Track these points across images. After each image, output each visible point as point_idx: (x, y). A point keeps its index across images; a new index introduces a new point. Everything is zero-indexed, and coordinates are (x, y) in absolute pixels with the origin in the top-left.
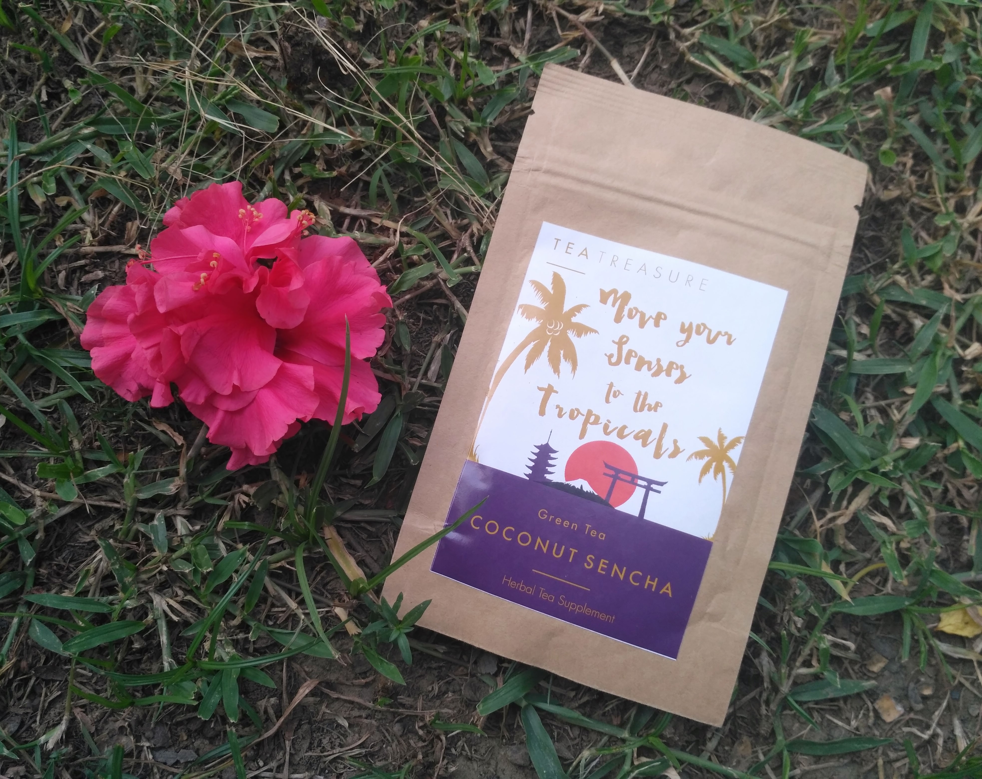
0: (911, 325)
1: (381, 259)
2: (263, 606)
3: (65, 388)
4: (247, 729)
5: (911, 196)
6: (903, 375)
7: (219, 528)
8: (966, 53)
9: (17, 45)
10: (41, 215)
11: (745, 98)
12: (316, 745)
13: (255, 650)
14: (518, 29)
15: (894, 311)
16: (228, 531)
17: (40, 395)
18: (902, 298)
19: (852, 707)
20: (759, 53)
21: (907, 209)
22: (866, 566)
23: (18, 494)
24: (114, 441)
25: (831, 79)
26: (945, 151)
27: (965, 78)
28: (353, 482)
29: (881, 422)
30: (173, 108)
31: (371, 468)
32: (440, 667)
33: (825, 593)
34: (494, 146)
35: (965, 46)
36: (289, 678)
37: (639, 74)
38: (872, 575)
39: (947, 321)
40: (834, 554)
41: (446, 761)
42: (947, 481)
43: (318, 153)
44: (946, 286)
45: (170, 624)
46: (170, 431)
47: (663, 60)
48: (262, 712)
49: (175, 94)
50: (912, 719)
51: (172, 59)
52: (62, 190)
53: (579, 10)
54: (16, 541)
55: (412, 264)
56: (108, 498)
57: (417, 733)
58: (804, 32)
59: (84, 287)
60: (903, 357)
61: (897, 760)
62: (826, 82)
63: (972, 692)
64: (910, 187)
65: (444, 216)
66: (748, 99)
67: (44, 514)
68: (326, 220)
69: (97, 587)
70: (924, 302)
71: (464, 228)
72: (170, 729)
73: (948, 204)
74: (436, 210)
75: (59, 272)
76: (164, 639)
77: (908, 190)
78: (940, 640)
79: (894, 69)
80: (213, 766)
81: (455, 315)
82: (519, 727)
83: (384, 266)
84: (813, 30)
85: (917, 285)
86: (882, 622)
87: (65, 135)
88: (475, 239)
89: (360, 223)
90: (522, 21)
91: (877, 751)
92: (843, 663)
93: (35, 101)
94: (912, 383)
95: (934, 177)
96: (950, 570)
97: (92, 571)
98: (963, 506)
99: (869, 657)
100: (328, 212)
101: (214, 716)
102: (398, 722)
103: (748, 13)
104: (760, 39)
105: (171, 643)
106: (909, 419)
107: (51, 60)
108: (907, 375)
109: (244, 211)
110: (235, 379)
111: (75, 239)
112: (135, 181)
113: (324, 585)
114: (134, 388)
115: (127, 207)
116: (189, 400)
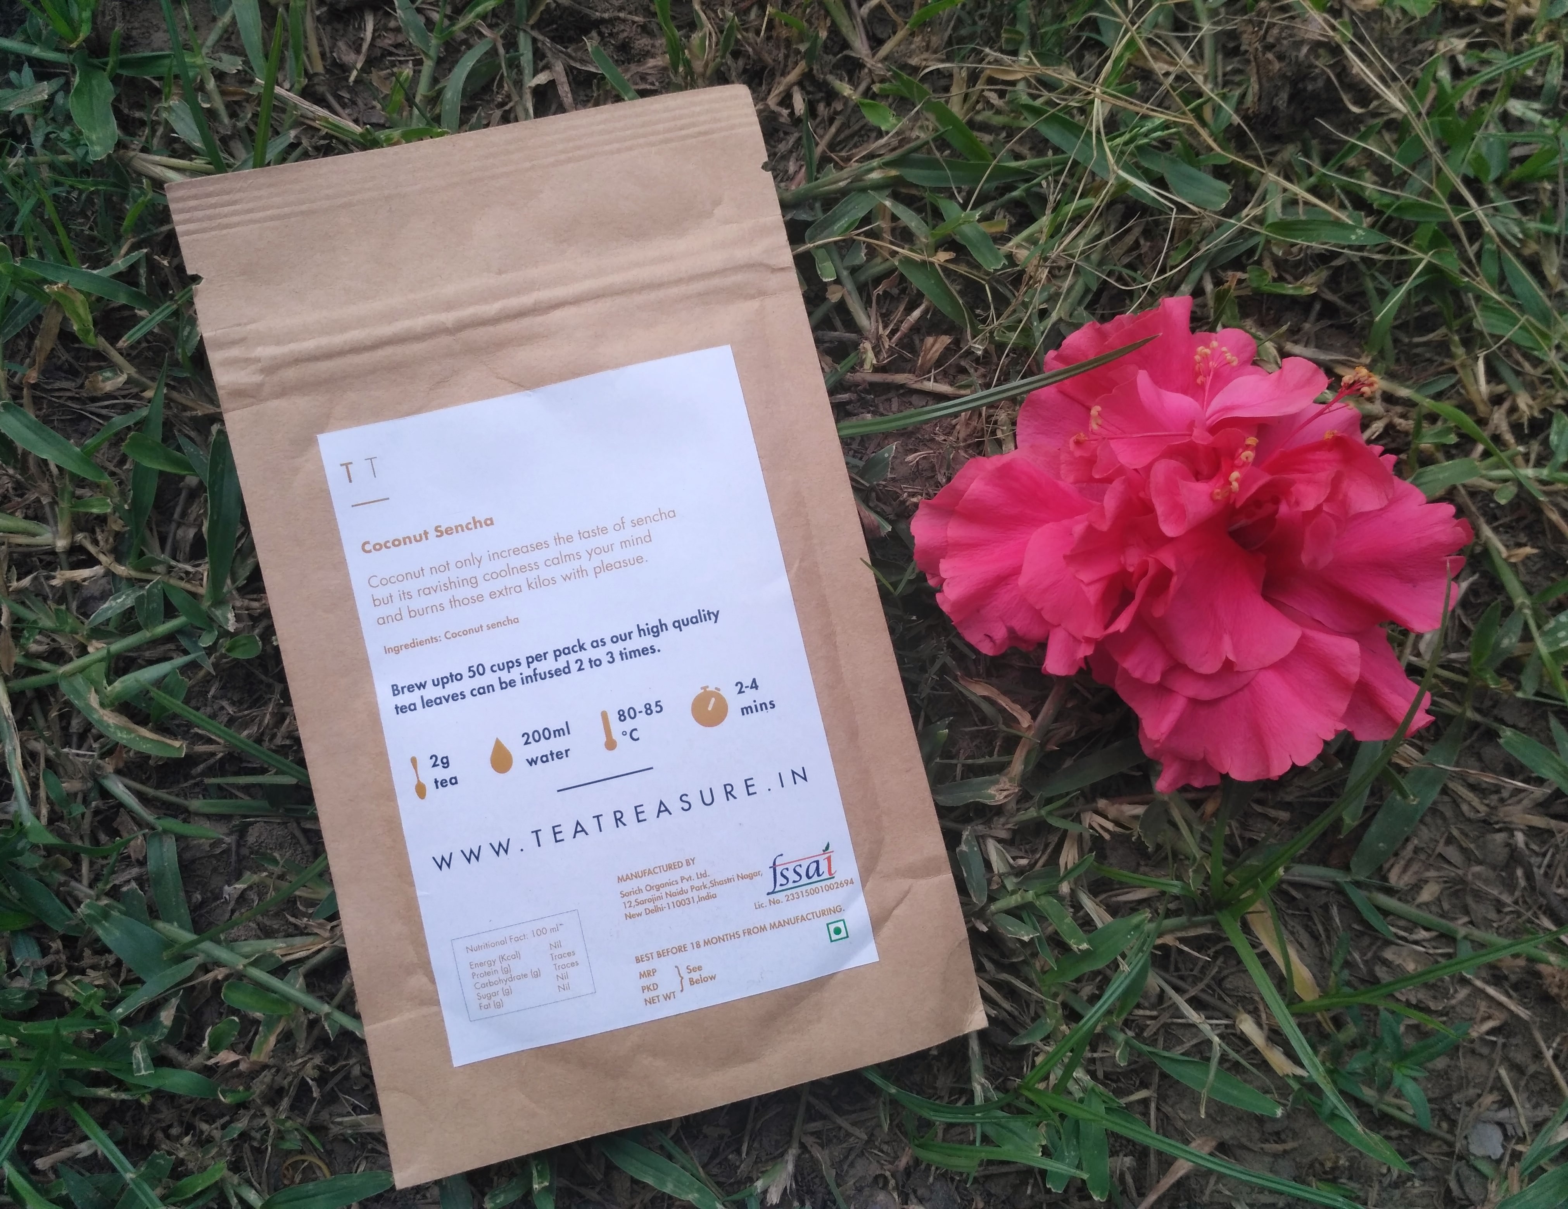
9: (779, 12)
46: (1002, 700)
48: (1116, 1179)
71: (1497, 400)
72: (957, 1188)
74: (1464, 366)
76: (975, 1045)
107: (819, 44)
109: (1208, 351)
110: (1228, 650)
111: (851, 359)
112: (962, 269)
113: (1219, 981)
114: (1000, 633)
115: (936, 312)
116: (1137, 674)
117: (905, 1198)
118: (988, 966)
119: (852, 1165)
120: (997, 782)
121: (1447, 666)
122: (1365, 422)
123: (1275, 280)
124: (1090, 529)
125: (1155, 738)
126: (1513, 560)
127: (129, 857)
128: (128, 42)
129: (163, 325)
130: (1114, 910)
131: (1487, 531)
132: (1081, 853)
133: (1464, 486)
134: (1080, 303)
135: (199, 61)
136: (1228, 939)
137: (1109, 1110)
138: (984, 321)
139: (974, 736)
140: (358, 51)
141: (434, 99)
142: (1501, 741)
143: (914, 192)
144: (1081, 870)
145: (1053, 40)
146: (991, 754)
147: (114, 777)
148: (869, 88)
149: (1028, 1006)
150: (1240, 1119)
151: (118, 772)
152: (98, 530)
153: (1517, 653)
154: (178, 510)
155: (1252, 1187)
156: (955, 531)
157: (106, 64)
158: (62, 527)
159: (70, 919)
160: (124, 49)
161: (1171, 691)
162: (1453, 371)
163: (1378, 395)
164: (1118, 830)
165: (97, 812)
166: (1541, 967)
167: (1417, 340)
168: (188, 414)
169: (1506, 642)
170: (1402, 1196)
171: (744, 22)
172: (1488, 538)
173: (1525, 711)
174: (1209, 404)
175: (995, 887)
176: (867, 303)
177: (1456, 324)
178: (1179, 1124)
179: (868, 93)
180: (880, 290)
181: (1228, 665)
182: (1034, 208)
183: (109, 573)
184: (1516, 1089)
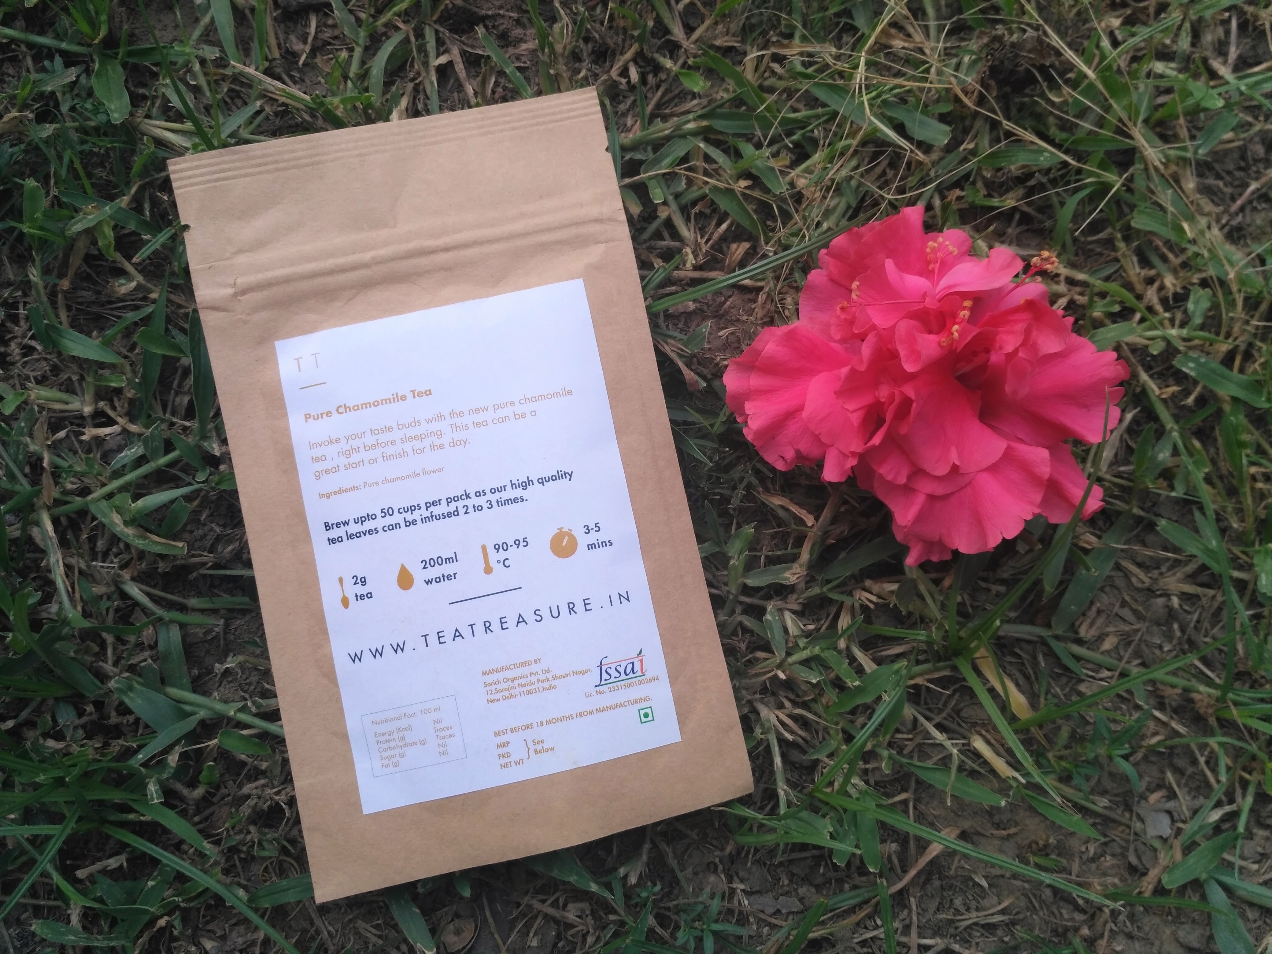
9: (619, 7)
12: (946, 905)
28: (994, 588)
31: (1023, 573)
45: (784, 744)
46: (793, 507)
51: (797, 42)
55: (1096, 323)
65: (1130, 264)
71: (1149, 281)
72: (769, 871)
74: (1124, 256)
76: (777, 759)
109: (935, 245)
110: (954, 458)
111: (677, 259)
112: (757, 194)
113: (957, 712)
114: (790, 454)
115: (738, 225)
116: (889, 478)
117: (730, 880)
118: (787, 704)
119: (690, 856)
120: (791, 568)
121: (1119, 475)
122: (1054, 298)
123: (985, 196)
124: (853, 371)
125: (903, 524)
126: (1164, 396)
127: (143, 643)
128: (132, 38)
129: (163, 245)
130: (879, 661)
131: (1144, 376)
132: (853, 617)
133: (1127, 344)
134: (844, 216)
135: (188, 50)
136: (964, 679)
137: (878, 806)
138: (773, 230)
139: (773, 536)
140: (305, 42)
141: (364, 75)
142: (1158, 528)
143: (720, 137)
144: (853, 630)
145: (820, 24)
146: (786, 549)
147: (131, 583)
148: (685, 63)
149: (817, 733)
150: (975, 813)
151: (133, 579)
152: (115, 399)
153: (1170, 465)
154: (176, 383)
155: (987, 863)
156: (755, 381)
157: (117, 54)
158: (88, 397)
159: (100, 688)
160: (130, 43)
161: (914, 490)
162: (1117, 260)
163: (1062, 278)
164: (880, 601)
165: (117, 610)
166: (1194, 695)
167: (1090, 239)
168: (182, 311)
169: (1161, 456)
170: (1098, 868)
171: (592, 16)
172: (1145, 381)
173: (1177, 508)
174: (938, 284)
175: (791, 645)
176: (688, 220)
177: (1118, 225)
178: (930, 818)
179: (684, 65)
180: (697, 209)
181: (955, 469)
182: (809, 148)
183: (125, 431)
184: (1179, 786)
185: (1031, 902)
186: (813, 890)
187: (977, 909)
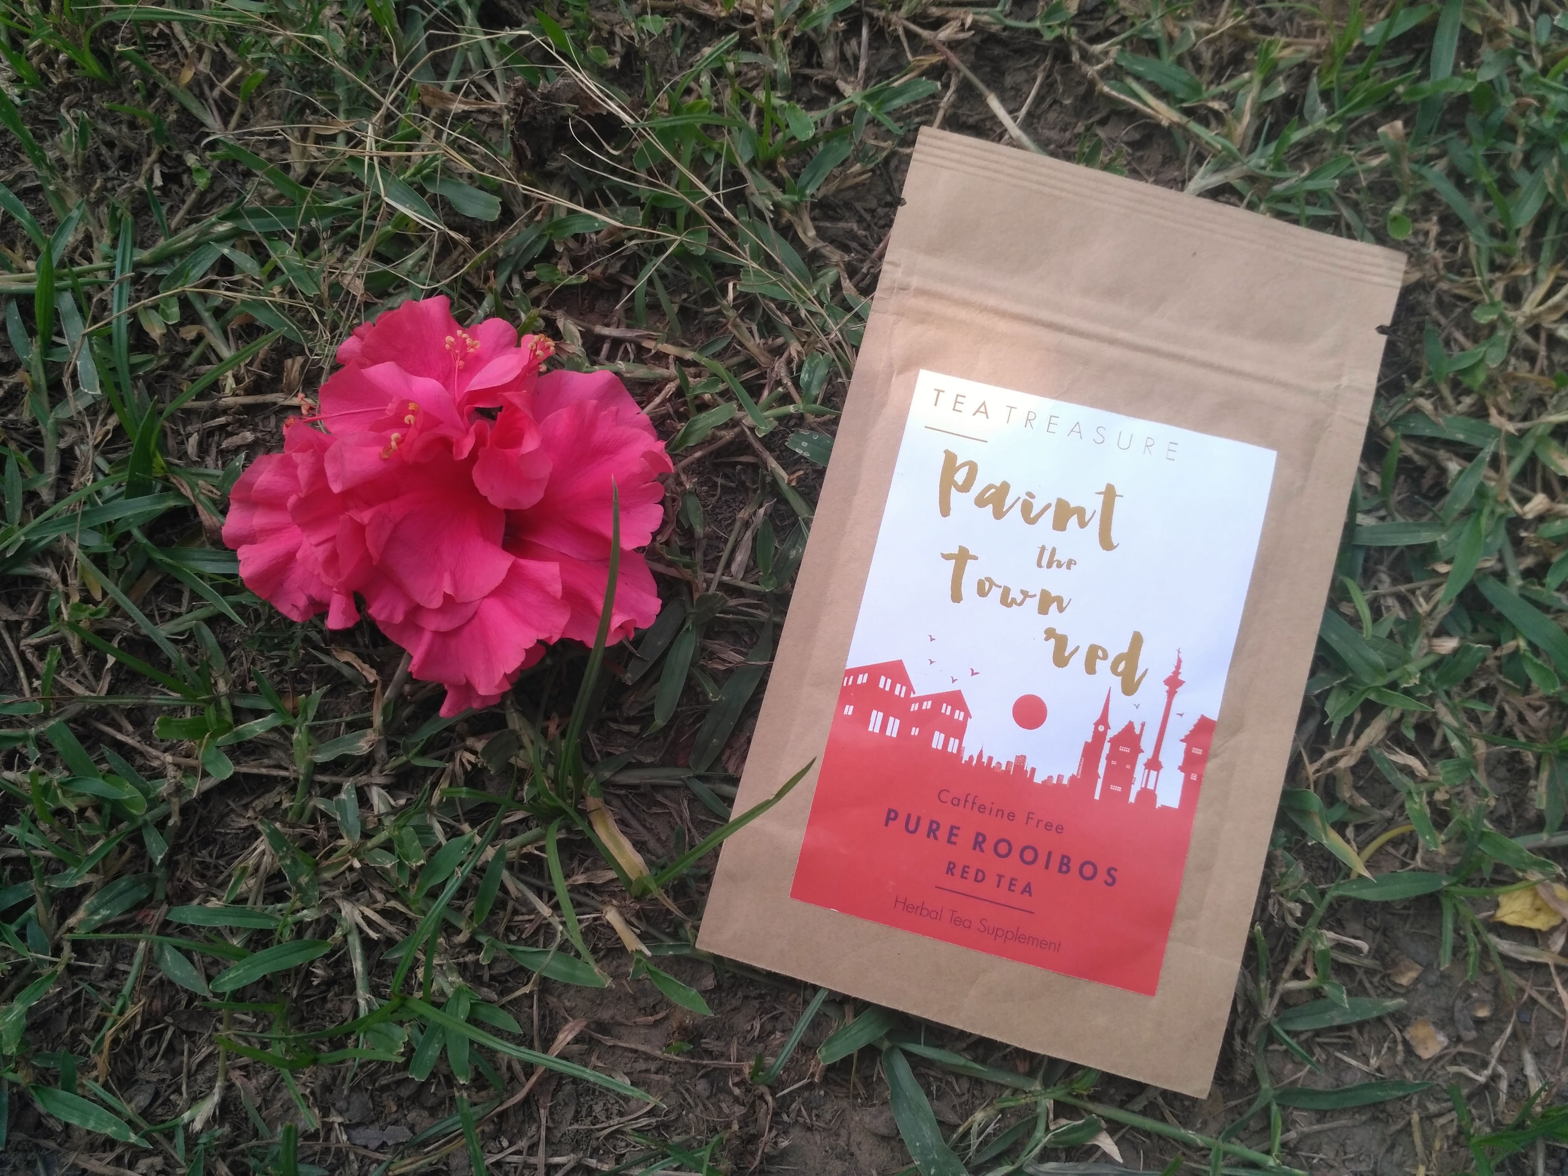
0: (1443, 471)
1: (658, 400)
2: (501, 914)
3: (203, 606)
4: (483, 1093)
5: (1438, 281)
6: (1434, 544)
7: (435, 800)
8: (1515, 64)
9: (115, 105)
10: (160, 353)
11: (1188, 143)
12: (584, 1113)
13: (492, 978)
14: (849, 55)
15: (1417, 451)
16: (448, 805)
17: (168, 616)
18: (1428, 432)
19: (1371, 1038)
20: (1207, 76)
21: (1432, 299)
22: (1386, 830)
23: (140, 761)
24: (277, 679)
25: (1314, 112)
26: (1487, 210)
27: (1513, 102)
28: (626, 728)
29: (1402, 615)
30: (346, 189)
31: (652, 708)
32: (761, 996)
33: (1325, 870)
34: (817, 228)
35: (1513, 55)
36: (543, 1018)
37: (1029, 114)
38: (1395, 843)
39: (1495, 463)
40: (1338, 813)
41: (774, 1133)
42: (1503, 700)
43: (560, 249)
44: (1493, 411)
45: (367, 944)
46: (357, 663)
47: (1064, 92)
48: (504, 1068)
49: (348, 169)
50: (1460, 1054)
51: (341, 119)
52: (189, 314)
53: (937, 24)
54: (139, 829)
55: (703, 407)
56: (271, 762)
57: (730, 1093)
58: (1270, 43)
59: (225, 455)
60: (1432, 519)
61: (1440, 1115)
62: (1307, 116)
63: (1549, 1011)
64: (1435, 267)
65: (748, 335)
66: (1192, 145)
67: (179, 789)
68: (575, 346)
69: (258, 892)
70: (1461, 437)
71: (778, 351)
72: (372, 1097)
73: (1492, 290)
74: (736, 326)
75: (189, 435)
76: (358, 966)
77: (1434, 272)
78: (1500, 936)
79: (1409, 93)
80: (436, 1149)
81: (769, 479)
82: (880, 1079)
83: (662, 410)
84: (1283, 40)
85: (1449, 412)
86: (1412, 912)
87: (190, 235)
88: (794, 366)
89: (626, 348)
90: (854, 42)
91: (1409, 1102)
92: (1355, 973)
93: (145, 187)
94: (1447, 557)
95: (1472, 250)
96: (1512, 832)
97: (250, 870)
98: (1527, 736)
99: (1395, 963)
100: (578, 334)
101: (433, 1075)
102: (701, 1077)
103: (1187, 18)
104: (1207, 56)
105: (369, 972)
106: (1444, 610)
107: (165, 127)
108: (1439, 546)
109: (452, 339)
110: (444, 587)
112: (289, 300)
114: (302, 601)
116: (387, 619)
117: (325, 1112)
118: (380, 897)
120: (365, 735)
126: (793, 484)
131: (772, 463)
150: (618, 999)
156: (259, 520)
161: (417, 628)
169: (793, 554)
172: (773, 468)
175: (371, 826)
176: (227, 338)
178: (562, 1012)
180: (233, 325)
181: (449, 599)
185: (685, 1100)
186: (425, 1114)
187: (621, 1114)
